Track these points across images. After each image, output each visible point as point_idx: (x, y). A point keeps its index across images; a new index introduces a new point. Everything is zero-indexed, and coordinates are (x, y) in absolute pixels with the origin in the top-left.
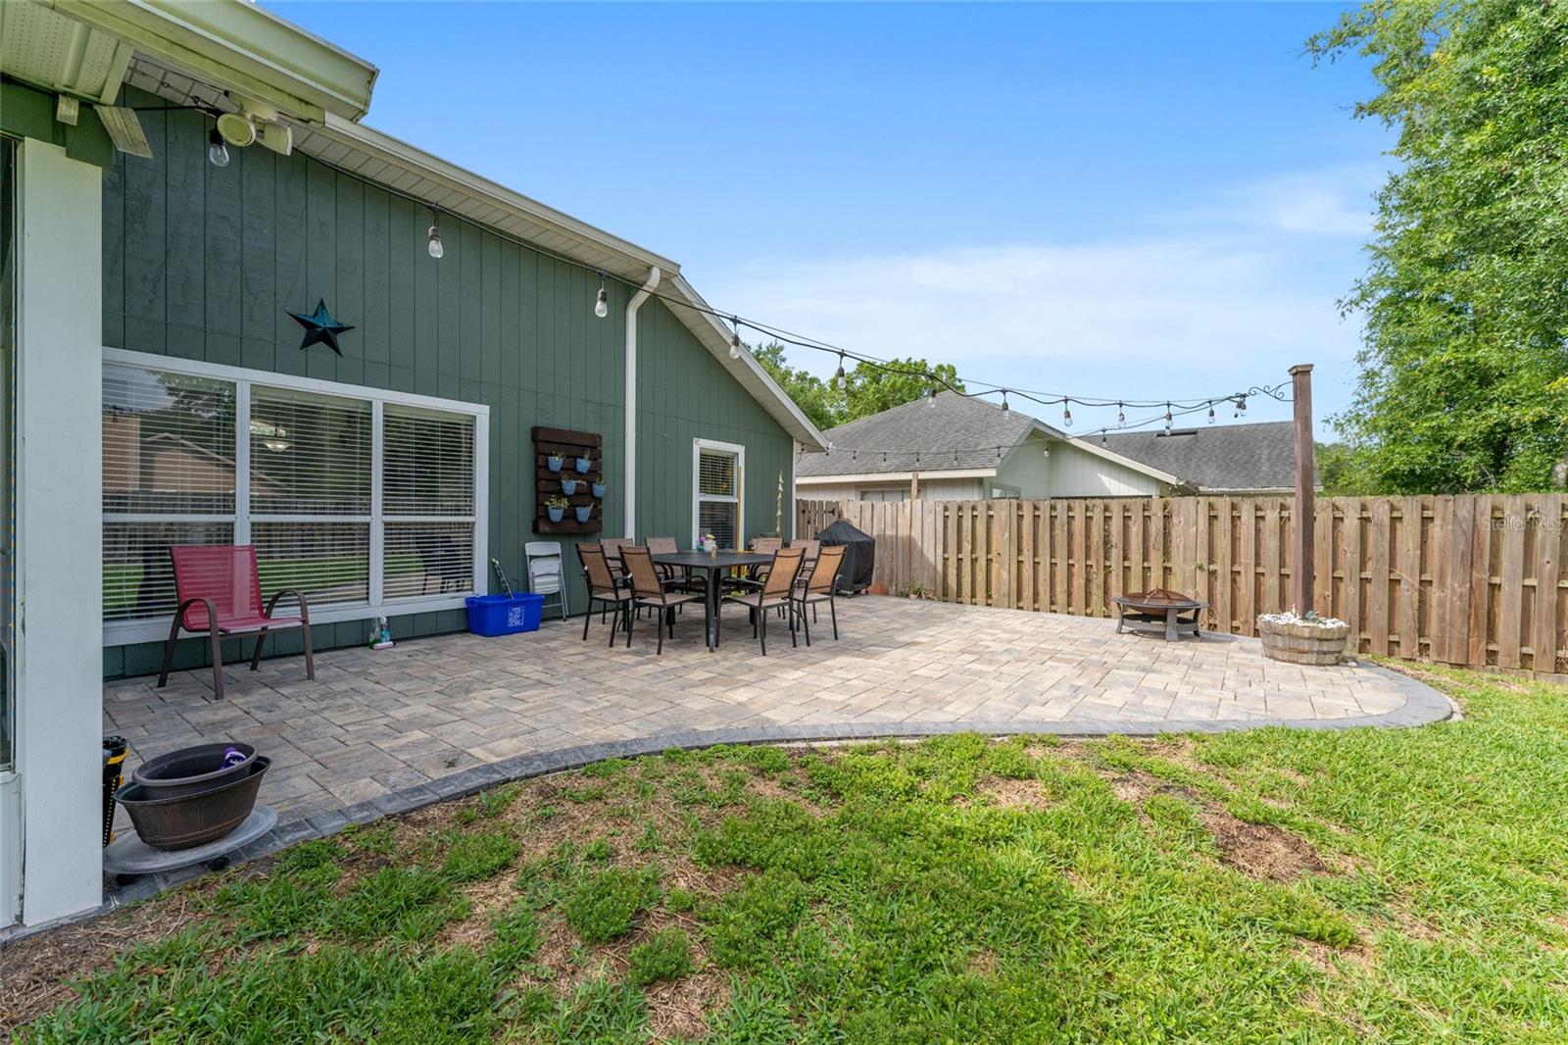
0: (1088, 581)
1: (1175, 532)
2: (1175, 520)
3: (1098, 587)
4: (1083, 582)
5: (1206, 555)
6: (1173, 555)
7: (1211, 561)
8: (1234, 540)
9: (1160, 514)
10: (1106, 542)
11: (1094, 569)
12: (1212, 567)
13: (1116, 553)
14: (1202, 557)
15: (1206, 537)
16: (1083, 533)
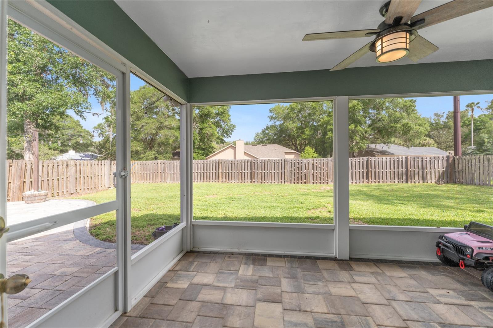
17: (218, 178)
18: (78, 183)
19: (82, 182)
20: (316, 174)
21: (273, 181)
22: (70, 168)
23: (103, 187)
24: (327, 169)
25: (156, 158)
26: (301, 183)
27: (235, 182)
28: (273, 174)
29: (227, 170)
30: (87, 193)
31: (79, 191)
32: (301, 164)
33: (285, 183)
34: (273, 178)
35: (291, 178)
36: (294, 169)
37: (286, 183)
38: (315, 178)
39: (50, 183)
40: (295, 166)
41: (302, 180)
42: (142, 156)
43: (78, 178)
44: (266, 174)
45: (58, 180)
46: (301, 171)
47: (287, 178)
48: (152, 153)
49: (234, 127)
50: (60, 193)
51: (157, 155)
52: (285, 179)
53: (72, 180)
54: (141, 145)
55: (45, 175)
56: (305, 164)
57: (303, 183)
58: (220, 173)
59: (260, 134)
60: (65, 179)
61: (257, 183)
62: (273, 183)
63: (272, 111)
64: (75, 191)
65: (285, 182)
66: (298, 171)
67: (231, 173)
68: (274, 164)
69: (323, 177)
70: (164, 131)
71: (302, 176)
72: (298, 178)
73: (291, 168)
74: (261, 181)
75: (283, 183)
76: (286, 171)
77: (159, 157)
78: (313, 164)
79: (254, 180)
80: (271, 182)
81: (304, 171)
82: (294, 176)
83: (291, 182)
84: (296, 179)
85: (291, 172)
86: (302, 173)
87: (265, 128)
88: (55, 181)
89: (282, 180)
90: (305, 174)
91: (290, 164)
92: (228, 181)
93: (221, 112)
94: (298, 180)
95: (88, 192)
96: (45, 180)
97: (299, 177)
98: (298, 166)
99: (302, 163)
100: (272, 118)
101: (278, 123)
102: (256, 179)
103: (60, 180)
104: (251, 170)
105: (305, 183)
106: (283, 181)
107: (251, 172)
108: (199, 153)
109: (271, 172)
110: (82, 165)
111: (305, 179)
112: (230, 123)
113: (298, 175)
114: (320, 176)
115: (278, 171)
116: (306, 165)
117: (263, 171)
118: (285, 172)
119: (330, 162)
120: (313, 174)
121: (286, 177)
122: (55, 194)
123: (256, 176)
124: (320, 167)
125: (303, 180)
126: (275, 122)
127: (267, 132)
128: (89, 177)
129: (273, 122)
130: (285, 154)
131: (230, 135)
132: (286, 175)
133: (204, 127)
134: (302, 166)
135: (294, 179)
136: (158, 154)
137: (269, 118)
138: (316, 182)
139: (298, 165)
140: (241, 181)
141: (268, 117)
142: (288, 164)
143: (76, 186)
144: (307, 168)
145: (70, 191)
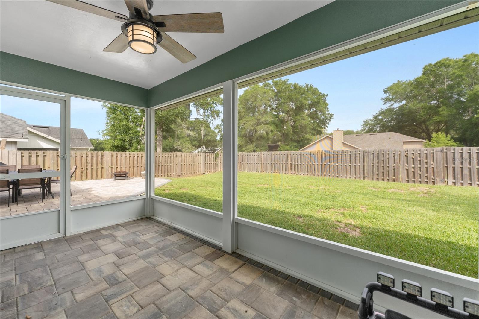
0: (81, 172)
1: (104, 159)
2: (104, 156)
3: (85, 174)
4: (80, 173)
5: (111, 164)
6: (104, 164)
7: (112, 165)
8: (117, 160)
9: (101, 155)
10: (87, 163)
11: (83, 169)
12: (112, 167)
13: (89, 165)
14: (110, 165)
15: (111, 160)
16: (80, 160)
17: (287, 170)
18: (183, 168)
19: (185, 168)
20: (413, 170)
21: (349, 176)
22: (178, 157)
23: (200, 172)
24: (432, 163)
25: (254, 151)
26: (388, 180)
27: (304, 175)
28: (348, 168)
29: (296, 162)
30: (188, 176)
31: (183, 174)
32: (388, 156)
33: (364, 179)
34: (349, 172)
35: (373, 173)
36: (378, 162)
37: (366, 179)
38: (411, 175)
39: (166, 168)
40: (378, 159)
41: (389, 177)
42: (244, 149)
43: (183, 165)
44: (340, 168)
45: (171, 166)
46: (388, 165)
47: (368, 174)
48: (251, 147)
49: (331, 116)
50: (172, 175)
51: (255, 148)
52: (364, 174)
53: (179, 166)
54: (243, 140)
55: (163, 162)
56: (394, 156)
57: (391, 180)
58: (289, 165)
59: (370, 120)
60: (175, 165)
61: (329, 176)
62: (348, 178)
63: (387, 91)
64: (181, 174)
65: (364, 177)
66: (382, 165)
67: (300, 165)
68: (349, 155)
69: (426, 175)
70: (260, 126)
71: (389, 171)
72: (383, 173)
73: (373, 161)
74: (333, 175)
75: (362, 179)
76: (366, 164)
77: (257, 149)
78: (407, 156)
79: (324, 173)
80: (346, 177)
81: (392, 164)
82: (378, 171)
83: (373, 178)
84: (381, 175)
85: (373, 166)
86: (389, 167)
87: (378, 113)
88: (169, 167)
89: (360, 175)
90: (394, 170)
91: (372, 155)
92: (297, 173)
93: (316, 102)
94: (383, 176)
95: (190, 175)
96: (164, 166)
97: (385, 173)
98: (383, 159)
99: (389, 154)
100: (386, 100)
101: (396, 105)
102: (328, 172)
103: (172, 166)
104: (322, 162)
105: (394, 181)
106: (362, 176)
107: (322, 165)
108: (292, 145)
109: (345, 164)
110: (185, 156)
111: (394, 176)
112: (327, 112)
113: (383, 169)
114: (419, 172)
115: (354, 164)
116: (396, 157)
117: (335, 164)
118: (364, 165)
119: (439, 153)
120: (407, 170)
121: (366, 171)
122: (169, 175)
123: (328, 169)
124: (420, 161)
125: (391, 176)
126: (392, 105)
127: (380, 117)
128: (190, 165)
129: (388, 104)
130: (403, 144)
131: (328, 125)
132: (366, 169)
133: (297, 120)
134: (389, 158)
135: (378, 175)
136: (257, 147)
137: (382, 101)
138: (413, 180)
139: (384, 157)
140: (311, 174)
141: (382, 99)
142: (368, 155)
143: (182, 171)
144: (397, 161)
145: (178, 174)
